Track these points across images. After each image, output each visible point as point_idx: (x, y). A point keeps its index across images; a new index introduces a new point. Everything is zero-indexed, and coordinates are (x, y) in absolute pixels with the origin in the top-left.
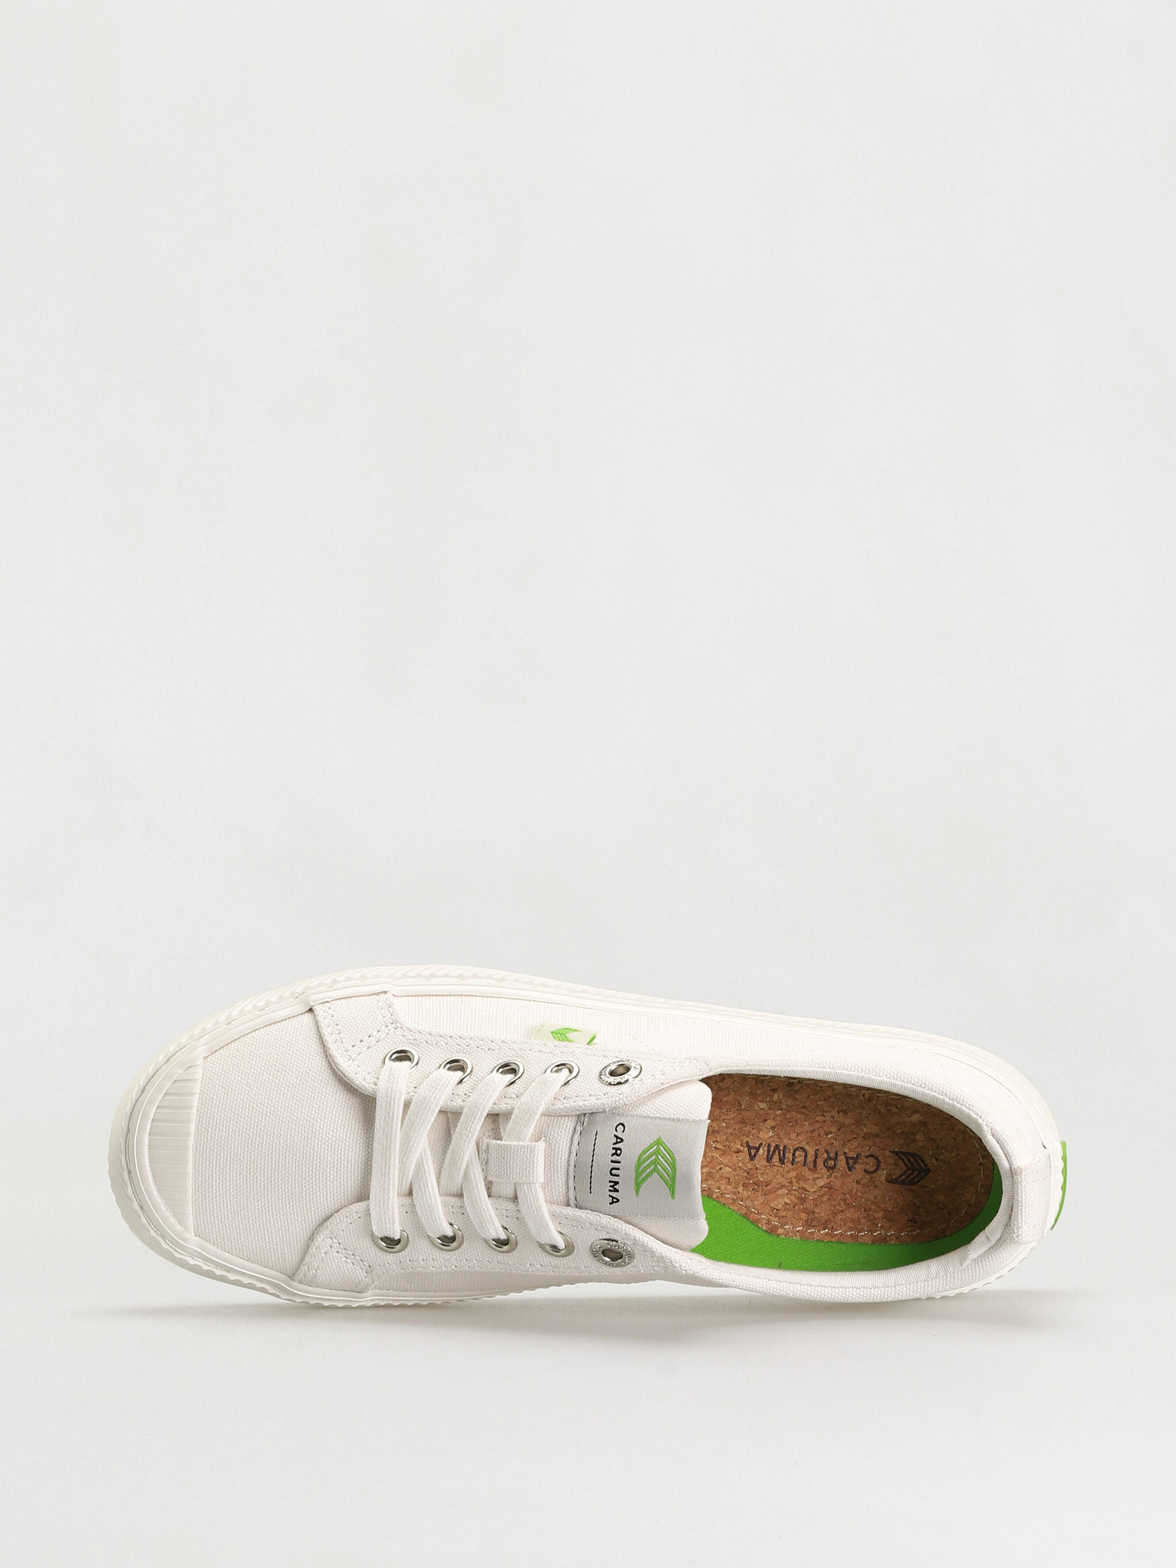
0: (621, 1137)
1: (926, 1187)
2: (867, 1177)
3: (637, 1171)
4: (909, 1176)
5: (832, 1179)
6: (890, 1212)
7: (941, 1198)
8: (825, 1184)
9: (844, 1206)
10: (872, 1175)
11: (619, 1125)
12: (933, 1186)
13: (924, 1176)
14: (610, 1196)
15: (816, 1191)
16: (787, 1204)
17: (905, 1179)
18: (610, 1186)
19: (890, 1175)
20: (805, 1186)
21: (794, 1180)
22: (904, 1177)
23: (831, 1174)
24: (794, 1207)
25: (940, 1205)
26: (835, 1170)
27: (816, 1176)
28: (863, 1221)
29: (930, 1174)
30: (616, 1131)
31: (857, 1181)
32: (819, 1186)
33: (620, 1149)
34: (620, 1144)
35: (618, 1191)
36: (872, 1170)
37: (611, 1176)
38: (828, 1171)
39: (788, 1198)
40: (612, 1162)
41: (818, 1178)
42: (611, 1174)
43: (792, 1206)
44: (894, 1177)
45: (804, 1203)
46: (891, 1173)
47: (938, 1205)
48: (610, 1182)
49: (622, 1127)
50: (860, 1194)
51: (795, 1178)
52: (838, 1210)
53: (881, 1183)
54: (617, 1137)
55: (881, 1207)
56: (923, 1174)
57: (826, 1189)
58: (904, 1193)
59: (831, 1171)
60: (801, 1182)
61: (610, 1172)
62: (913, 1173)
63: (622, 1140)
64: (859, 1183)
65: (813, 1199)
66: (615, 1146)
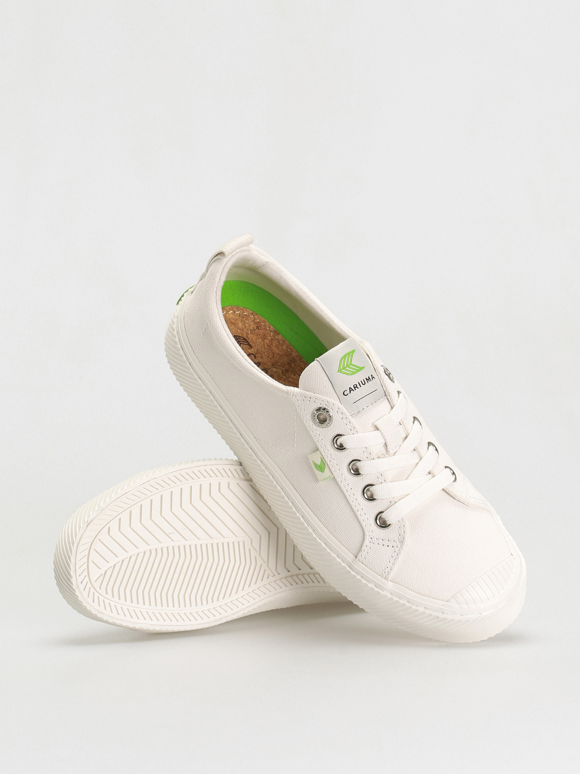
0: (349, 390)
1: (241, 333)
2: (257, 355)
3: (357, 372)
4: (242, 342)
5: (269, 367)
6: (262, 339)
7: (240, 325)
8: (274, 368)
9: (275, 355)
10: (255, 355)
11: (345, 395)
12: (239, 331)
13: (238, 336)
14: (372, 380)
15: (279, 369)
16: (294, 374)
17: (245, 342)
18: (369, 381)
19: (249, 348)
20: (281, 374)
21: (283, 379)
22: (245, 343)
23: (268, 369)
24: (293, 371)
25: (243, 323)
26: (265, 368)
27: (274, 373)
28: (275, 344)
29: (235, 335)
30: (348, 394)
31: (262, 358)
32: (276, 369)
33: (354, 386)
34: (352, 388)
35: (369, 377)
36: (253, 356)
37: (366, 383)
38: (268, 371)
39: (291, 376)
40: (360, 386)
41: (274, 372)
42: (365, 384)
43: (293, 372)
44: (248, 346)
45: (288, 369)
46: (248, 349)
47: (244, 324)
48: (368, 382)
49: (345, 393)
50: (266, 353)
51: (281, 380)
52: (279, 356)
53: (254, 349)
54: (350, 391)
55: (264, 343)
56: (237, 337)
57: (275, 366)
58: (251, 339)
59: (267, 369)
60: (281, 377)
61: (364, 384)
62: (241, 341)
63: (350, 388)
64: (262, 356)
65: (283, 367)
66: (354, 390)
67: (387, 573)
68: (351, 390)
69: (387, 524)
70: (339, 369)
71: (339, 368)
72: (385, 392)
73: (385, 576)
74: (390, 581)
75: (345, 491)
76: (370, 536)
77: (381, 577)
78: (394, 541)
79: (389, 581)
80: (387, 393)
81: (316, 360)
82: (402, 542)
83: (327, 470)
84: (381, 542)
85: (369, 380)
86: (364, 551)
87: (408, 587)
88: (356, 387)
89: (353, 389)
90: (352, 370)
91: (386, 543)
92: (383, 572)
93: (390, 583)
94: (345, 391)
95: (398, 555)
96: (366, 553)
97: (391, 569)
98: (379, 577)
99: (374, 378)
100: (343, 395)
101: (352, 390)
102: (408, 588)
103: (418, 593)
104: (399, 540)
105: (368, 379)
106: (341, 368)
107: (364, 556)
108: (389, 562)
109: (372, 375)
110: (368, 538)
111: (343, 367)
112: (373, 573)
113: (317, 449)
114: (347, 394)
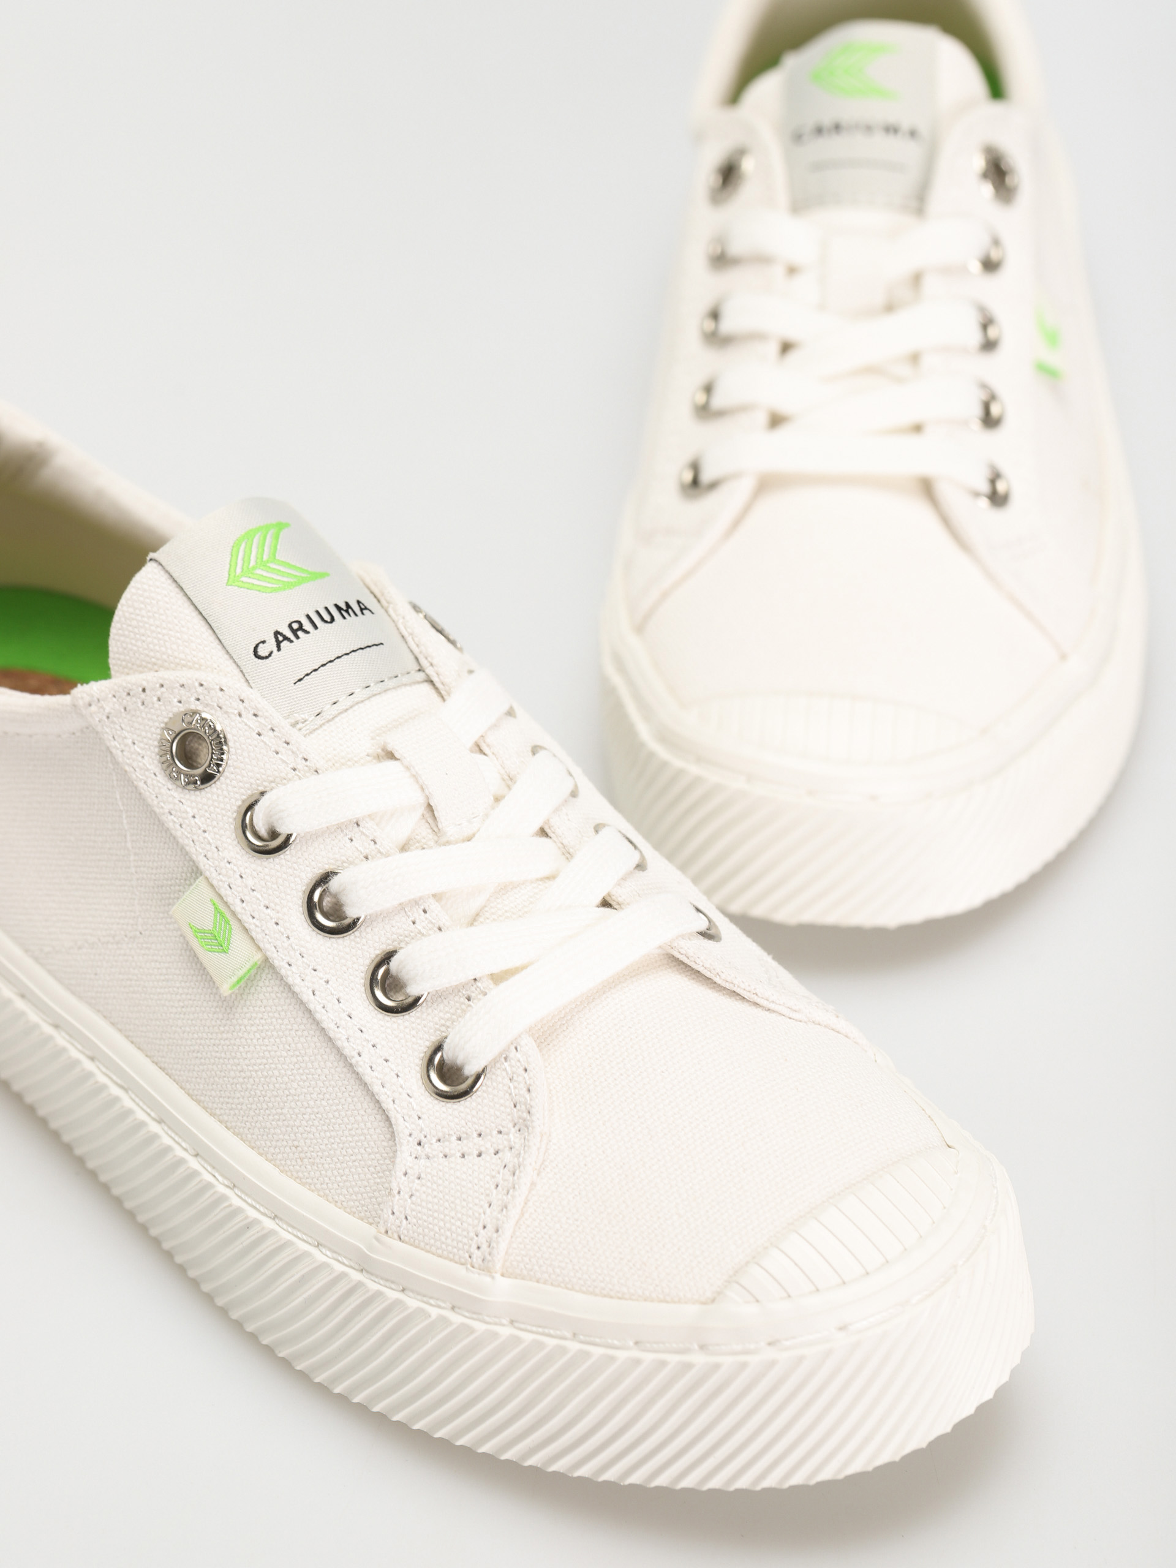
0: (273, 640)
3: (299, 584)
11: (262, 658)
14: (362, 614)
18: (349, 615)
33: (290, 626)
34: (284, 634)
35: (347, 603)
42: (334, 620)
48: (344, 618)
49: (259, 649)
54: (279, 644)
61: (331, 623)
67: (484, 1247)
68: (281, 638)
69: (467, 1078)
70: (232, 576)
71: (229, 571)
72: (417, 659)
73: (480, 1260)
74: (503, 1275)
75: (307, 996)
76: (415, 1134)
77: (467, 1268)
78: (500, 1132)
79: (498, 1276)
80: (424, 663)
81: (151, 560)
82: (523, 1126)
83: (238, 941)
84: (454, 1147)
85: (347, 611)
86: (399, 1192)
87: (567, 1279)
88: (297, 629)
89: (289, 635)
90: (279, 578)
91: (472, 1145)
92: (470, 1246)
93: (503, 1283)
94: (261, 645)
95: (517, 1173)
96: (407, 1197)
97: (497, 1231)
98: (461, 1271)
99: (366, 608)
100: (254, 657)
101: (286, 638)
102: (569, 1286)
103: (605, 1296)
104: (515, 1125)
105: (345, 608)
106: (239, 570)
107: (401, 1209)
108: (487, 1205)
109: (359, 602)
110: (408, 1141)
111: (245, 568)
112: (441, 1260)
113: (196, 872)
114: (267, 654)
